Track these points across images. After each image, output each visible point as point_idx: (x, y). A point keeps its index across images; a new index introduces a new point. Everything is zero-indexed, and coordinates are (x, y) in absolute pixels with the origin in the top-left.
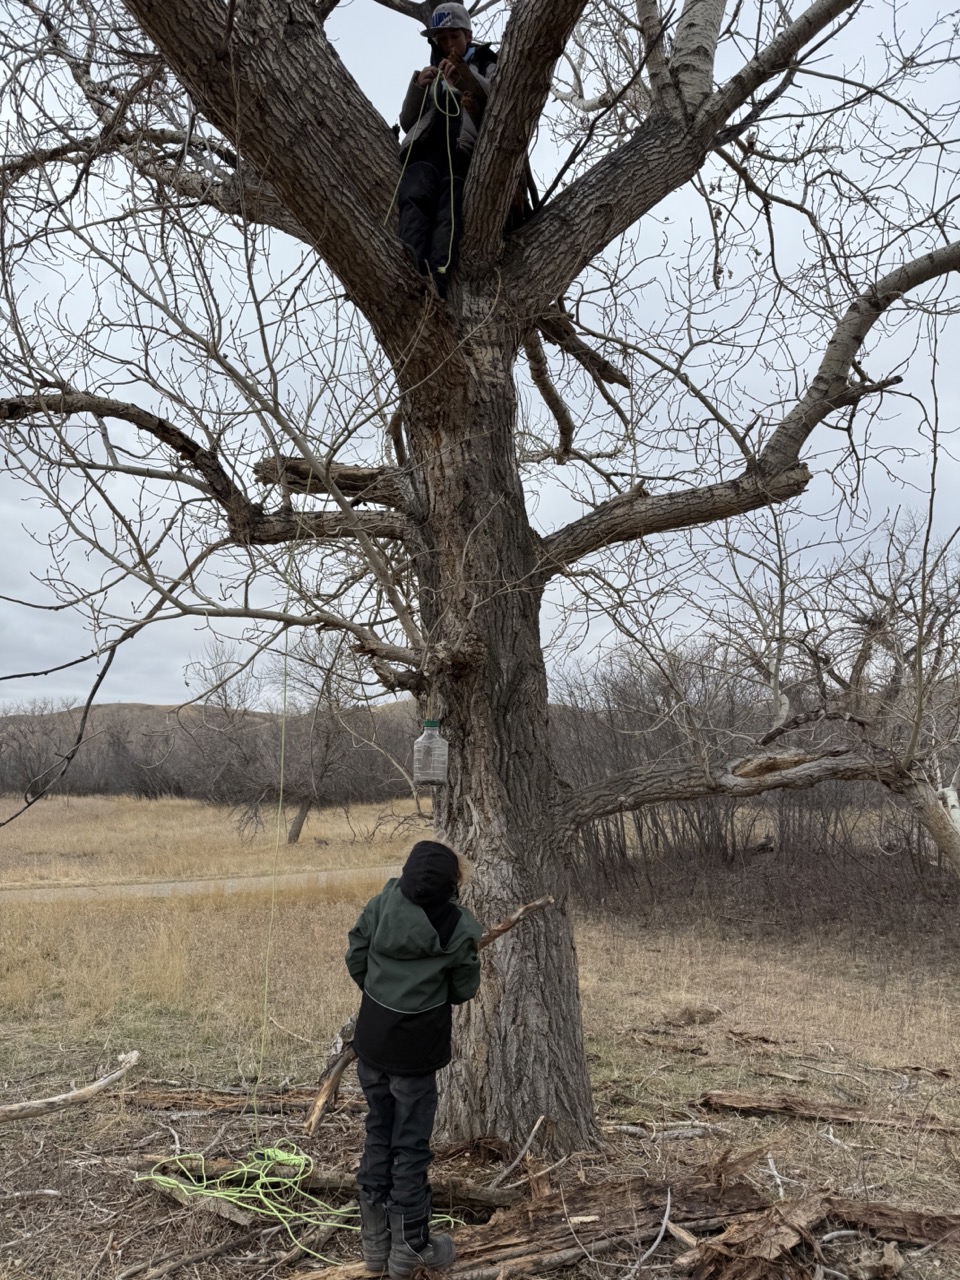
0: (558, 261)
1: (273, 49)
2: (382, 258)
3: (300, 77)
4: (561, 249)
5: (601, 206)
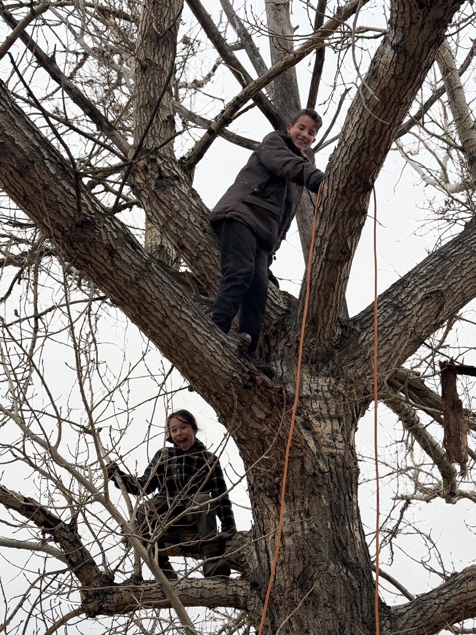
0: (392, 342)
1: (147, 197)
2: (217, 357)
3: (167, 216)
4: (395, 332)
5: (431, 293)
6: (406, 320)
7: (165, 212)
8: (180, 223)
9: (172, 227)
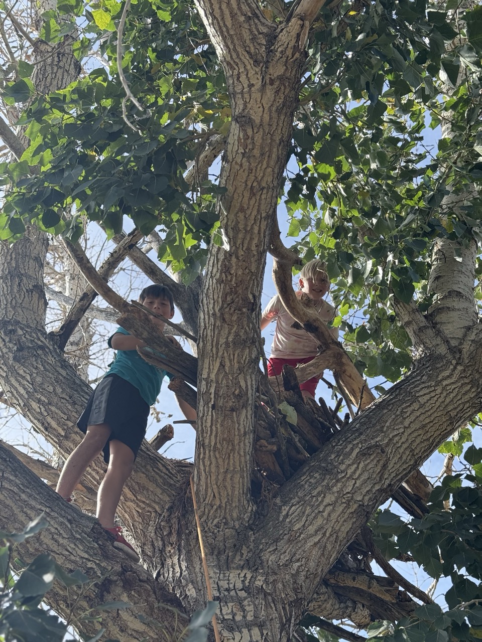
6: (339, 485)
7: (25, 389)
8: (43, 398)
9: (34, 405)
